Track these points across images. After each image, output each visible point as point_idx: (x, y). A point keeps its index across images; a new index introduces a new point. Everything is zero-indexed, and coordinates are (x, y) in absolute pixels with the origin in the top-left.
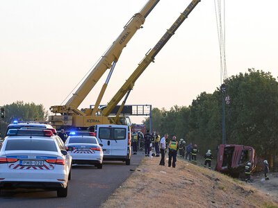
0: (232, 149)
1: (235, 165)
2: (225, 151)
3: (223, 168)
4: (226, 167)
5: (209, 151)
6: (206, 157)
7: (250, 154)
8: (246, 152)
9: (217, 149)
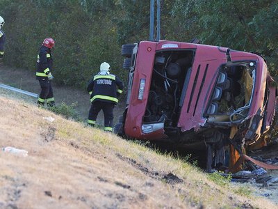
0: (185, 57)
1: (193, 120)
2: (156, 66)
3: (147, 129)
4: (160, 126)
5: (105, 67)
6: (94, 87)
7: (250, 82)
8: (236, 74)
9: (129, 55)
